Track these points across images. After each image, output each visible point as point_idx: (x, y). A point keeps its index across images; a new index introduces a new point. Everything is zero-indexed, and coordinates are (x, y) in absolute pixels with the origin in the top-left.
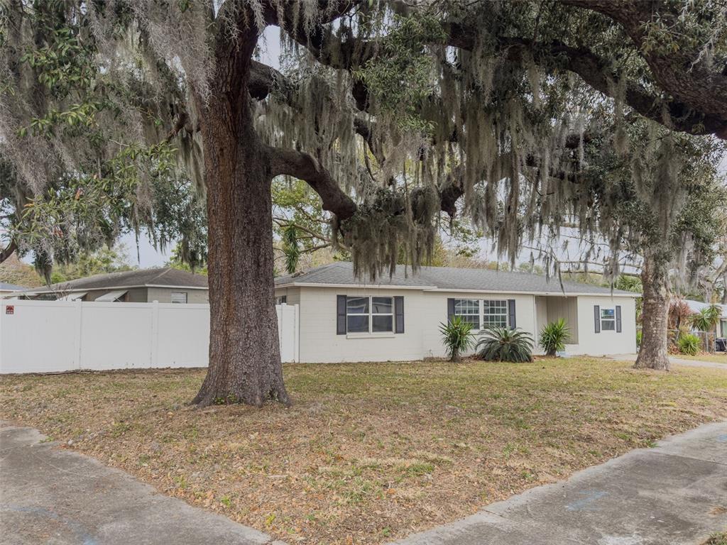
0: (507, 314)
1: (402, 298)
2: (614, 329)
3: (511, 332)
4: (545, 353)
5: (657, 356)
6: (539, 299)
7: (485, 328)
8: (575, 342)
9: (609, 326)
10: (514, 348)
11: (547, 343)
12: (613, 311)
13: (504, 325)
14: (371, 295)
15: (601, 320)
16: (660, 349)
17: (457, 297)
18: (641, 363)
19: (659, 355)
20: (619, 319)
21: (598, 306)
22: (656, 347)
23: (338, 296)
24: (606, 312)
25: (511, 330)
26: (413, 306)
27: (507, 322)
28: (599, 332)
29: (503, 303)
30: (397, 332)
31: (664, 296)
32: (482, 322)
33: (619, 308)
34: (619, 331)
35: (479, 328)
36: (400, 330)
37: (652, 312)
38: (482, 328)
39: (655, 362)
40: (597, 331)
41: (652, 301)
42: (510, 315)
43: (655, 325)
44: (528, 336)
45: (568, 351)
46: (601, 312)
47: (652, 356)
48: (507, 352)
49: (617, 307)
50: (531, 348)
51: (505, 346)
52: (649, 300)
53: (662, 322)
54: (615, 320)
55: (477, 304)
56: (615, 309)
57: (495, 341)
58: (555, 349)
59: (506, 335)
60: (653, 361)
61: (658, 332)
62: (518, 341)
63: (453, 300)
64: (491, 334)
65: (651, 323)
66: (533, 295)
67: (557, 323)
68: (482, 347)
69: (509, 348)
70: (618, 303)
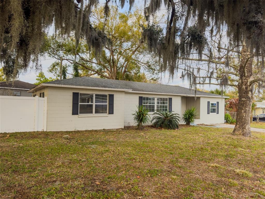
0: (168, 105)
1: (113, 95)
2: (215, 112)
3: (169, 113)
4: (185, 123)
5: (245, 129)
6: (183, 98)
7: (157, 111)
8: (199, 118)
9: (214, 111)
10: (170, 121)
11: (186, 119)
12: (215, 104)
13: (166, 110)
14: (94, 93)
15: (210, 108)
16: (247, 125)
17: (144, 96)
18: (236, 132)
19: (246, 128)
20: (218, 108)
21: (209, 102)
22: (245, 124)
23: (73, 93)
24: (212, 104)
25: (169, 112)
26: (119, 100)
27: (168, 109)
28: (209, 114)
29: (166, 99)
30: (109, 113)
31: (250, 96)
32: (156, 108)
33: (218, 103)
34: (218, 113)
35: (154, 111)
36: (111, 112)
37: (243, 105)
38: (155, 111)
39: (244, 132)
40: (208, 113)
41: (244, 99)
42: (169, 105)
43: (245, 112)
44: (177, 115)
45: (196, 122)
46: (210, 104)
47: (243, 129)
48: (166, 123)
49: (217, 102)
50: (178, 121)
51: (166, 121)
52: (242, 99)
53: (249, 110)
54: (216, 108)
55: (154, 99)
56: (216, 103)
57: (161, 118)
58: (190, 122)
59: (166, 115)
60: (243, 131)
61: (246, 116)
62: (172, 118)
63: (142, 97)
64: (159, 114)
65: (243, 111)
66: (180, 96)
67: (191, 109)
68: (155, 121)
69: (168, 121)
70: (218, 100)
